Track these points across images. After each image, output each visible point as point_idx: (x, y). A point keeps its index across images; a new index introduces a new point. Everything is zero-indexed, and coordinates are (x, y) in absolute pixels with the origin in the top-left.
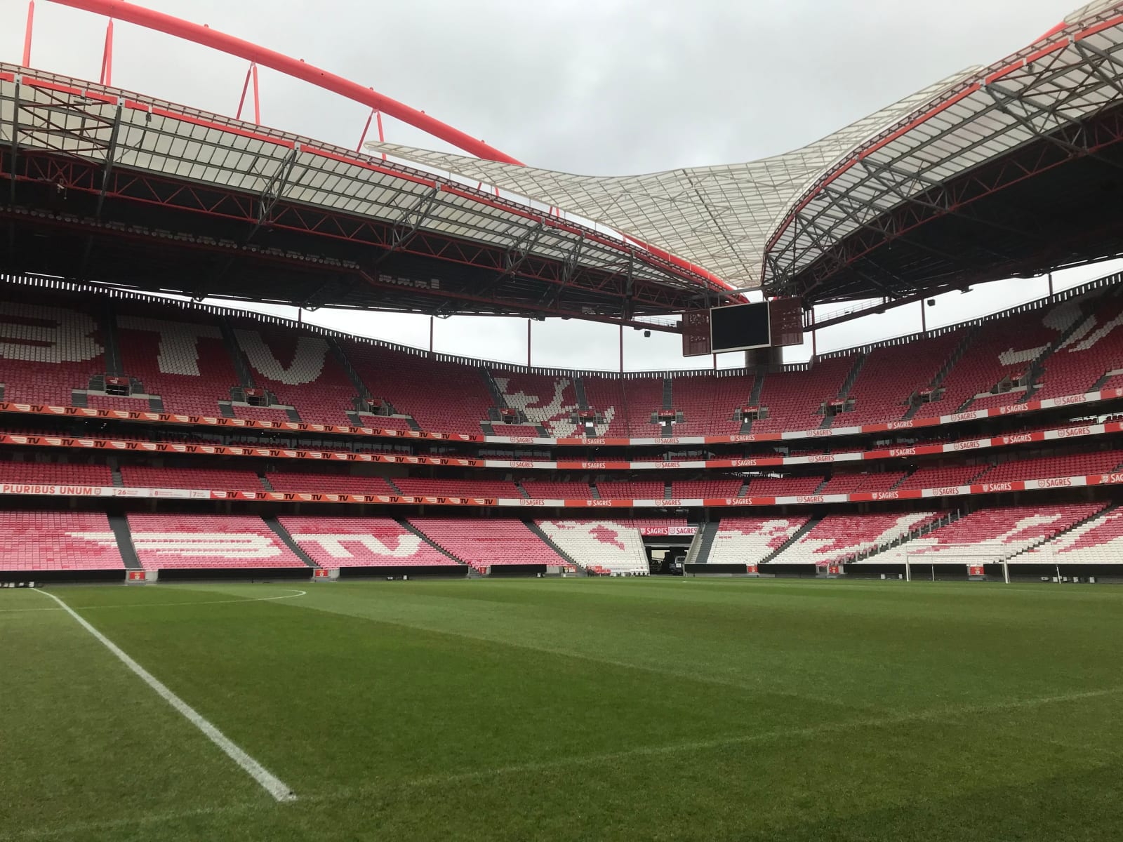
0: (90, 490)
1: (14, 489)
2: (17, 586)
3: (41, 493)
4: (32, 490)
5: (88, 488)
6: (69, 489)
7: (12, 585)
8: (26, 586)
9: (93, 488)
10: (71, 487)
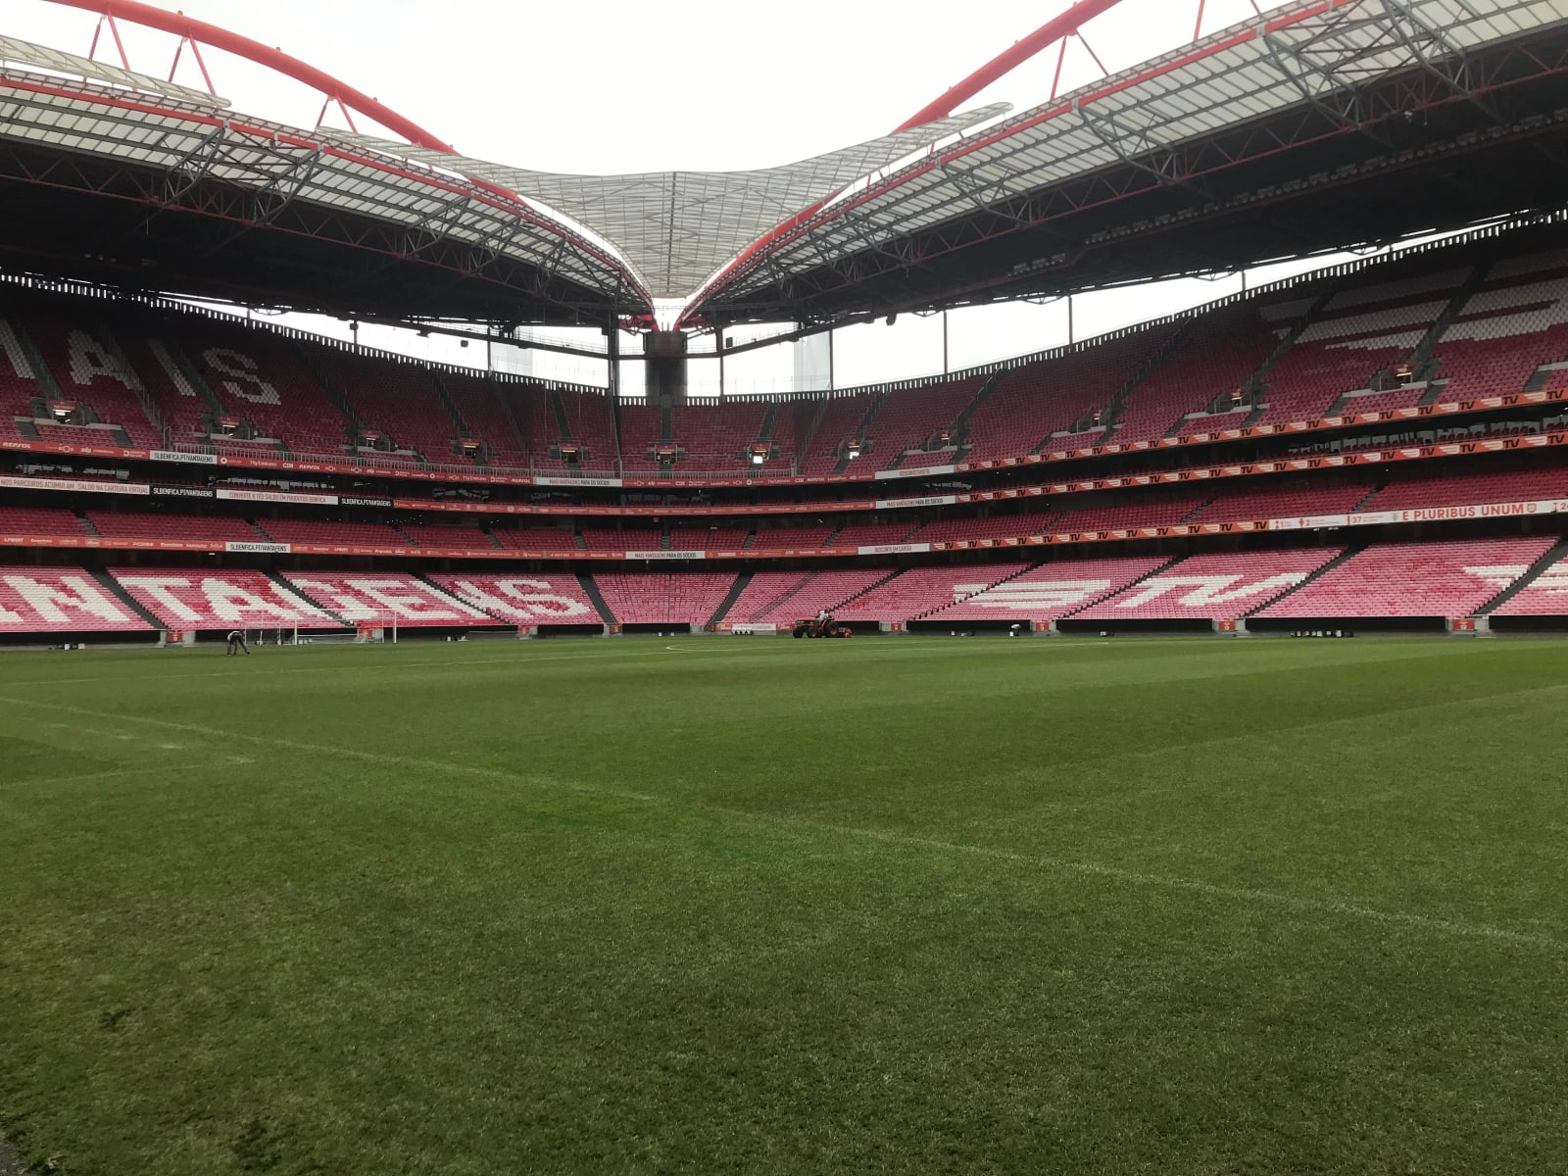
0: (1521, 506)
1: (1427, 515)
2: (1325, 636)
3: (1459, 517)
4: (1447, 513)
5: (1517, 504)
6: (1493, 509)
7: (1320, 634)
8: (1333, 635)
9: (1525, 504)
10: (1496, 506)
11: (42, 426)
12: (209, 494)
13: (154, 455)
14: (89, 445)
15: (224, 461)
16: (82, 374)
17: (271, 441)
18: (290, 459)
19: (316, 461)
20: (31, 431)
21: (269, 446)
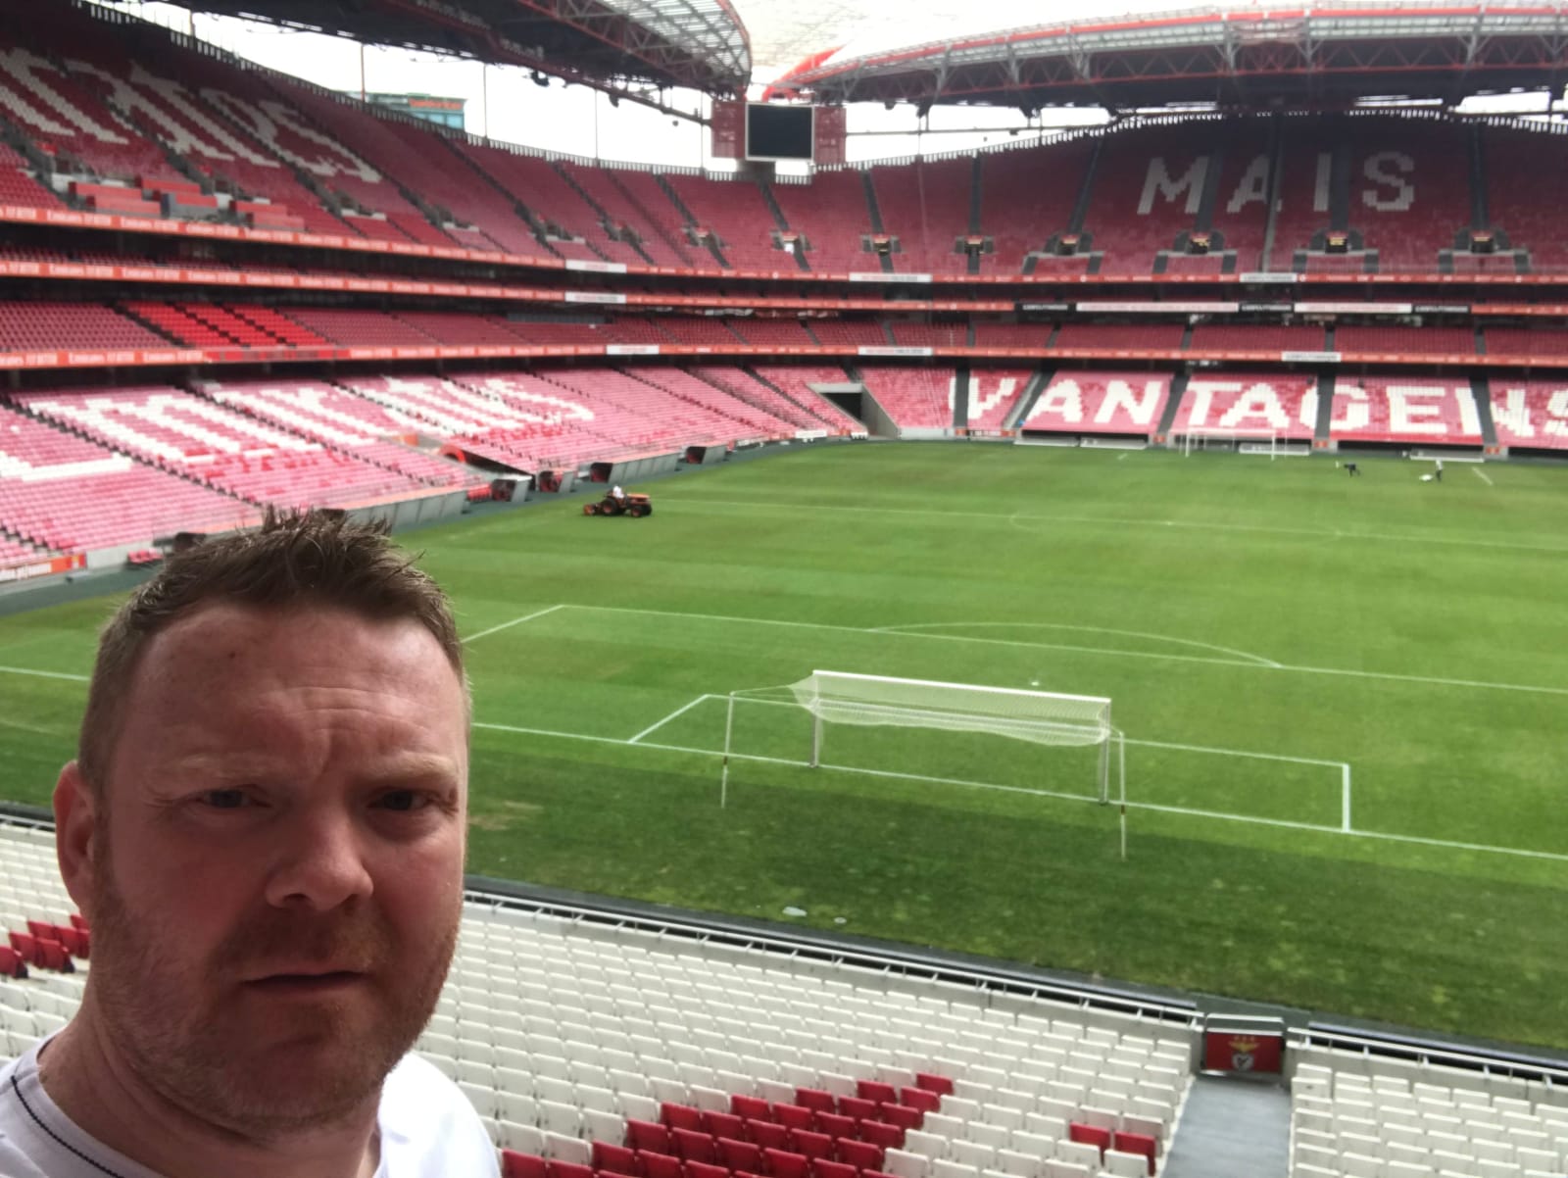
11: (1172, 259)
12: (1287, 308)
13: (1244, 278)
14: (1199, 271)
15: (1303, 278)
16: (1234, 207)
17: (1361, 253)
18: (1368, 272)
19: (1395, 272)
20: (1161, 264)
21: (1357, 260)
